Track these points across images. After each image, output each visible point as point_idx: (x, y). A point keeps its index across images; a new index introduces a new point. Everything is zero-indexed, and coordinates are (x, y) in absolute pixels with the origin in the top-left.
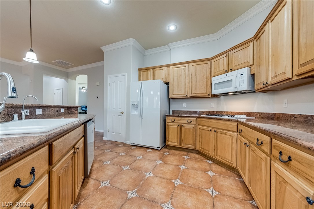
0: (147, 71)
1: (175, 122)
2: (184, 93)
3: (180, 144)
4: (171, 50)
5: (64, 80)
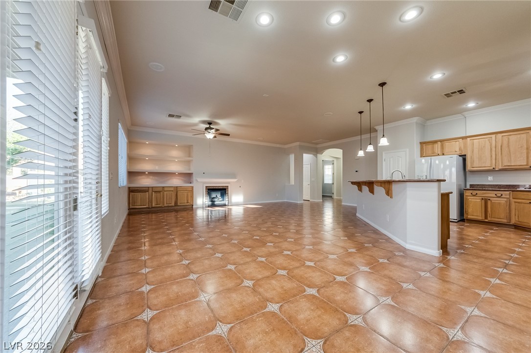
0: (433, 144)
1: (477, 195)
2: (489, 166)
3: (486, 217)
4: (467, 118)
5: (311, 155)
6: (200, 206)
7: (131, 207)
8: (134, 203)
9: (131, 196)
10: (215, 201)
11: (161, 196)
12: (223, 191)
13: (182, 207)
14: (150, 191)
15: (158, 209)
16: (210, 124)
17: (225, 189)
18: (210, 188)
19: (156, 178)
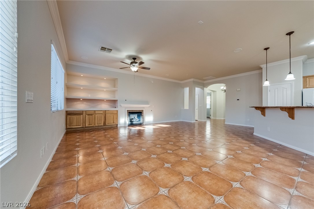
6: (122, 125)
7: (68, 127)
8: (71, 124)
9: (68, 118)
10: (133, 122)
11: (93, 118)
12: (140, 113)
13: (109, 126)
14: (84, 114)
15: (90, 128)
16: (134, 59)
17: (141, 112)
18: (130, 111)
19: (89, 104)
